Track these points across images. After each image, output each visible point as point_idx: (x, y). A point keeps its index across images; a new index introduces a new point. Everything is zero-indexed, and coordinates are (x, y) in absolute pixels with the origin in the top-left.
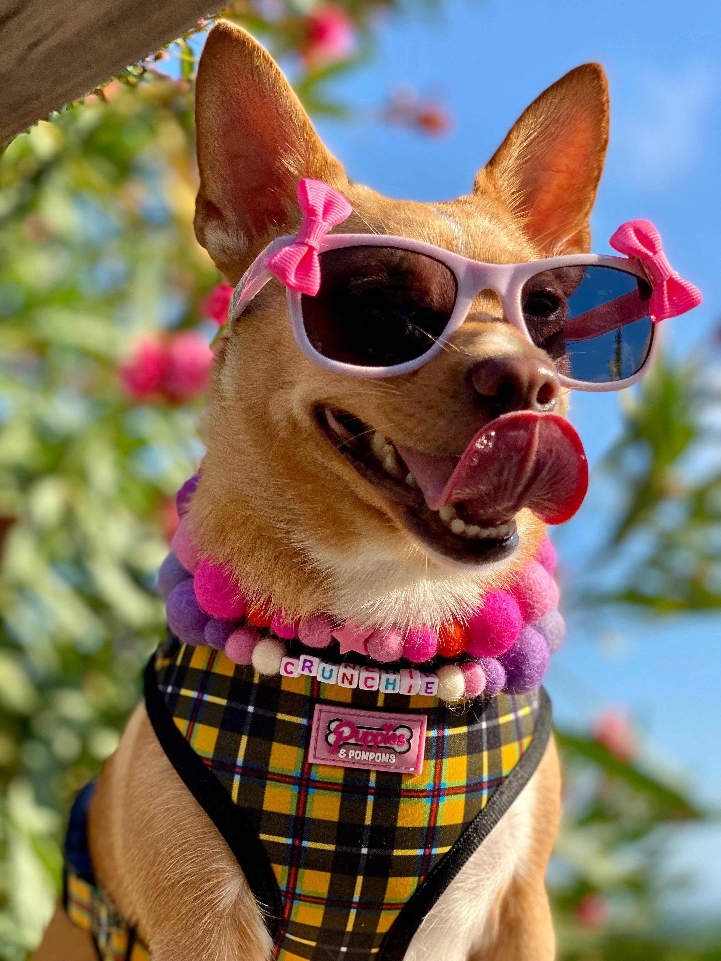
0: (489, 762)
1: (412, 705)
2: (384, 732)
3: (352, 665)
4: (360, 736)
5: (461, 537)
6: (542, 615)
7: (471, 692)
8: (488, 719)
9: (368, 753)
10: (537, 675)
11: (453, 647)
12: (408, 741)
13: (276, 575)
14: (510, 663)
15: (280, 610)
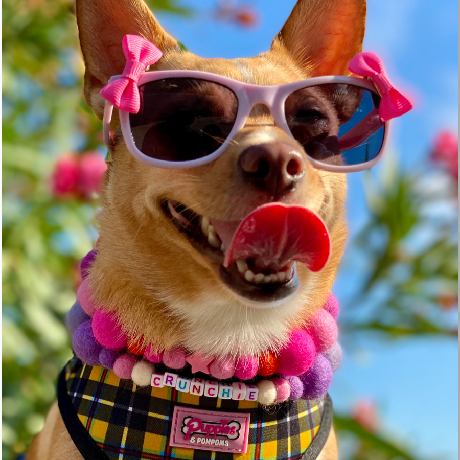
0: (291, 444)
1: (241, 407)
2: (221, 425)
3: (200, 380)
4: (205, 428)
5: (252, 283)
6: (329, 348)
7: (280, 399)
8: (291, 415)
9: (210, 439)
10: (324, 388)
11: (268, 370)
12: (237, 431)
13: (147, 322)
14: (306, 380)
15: (150, 344)
